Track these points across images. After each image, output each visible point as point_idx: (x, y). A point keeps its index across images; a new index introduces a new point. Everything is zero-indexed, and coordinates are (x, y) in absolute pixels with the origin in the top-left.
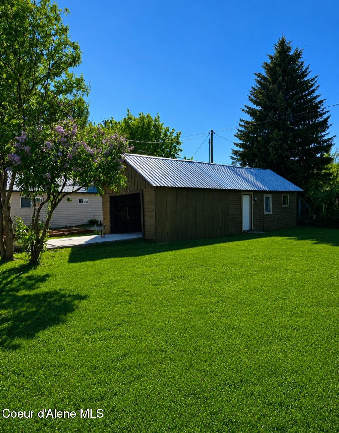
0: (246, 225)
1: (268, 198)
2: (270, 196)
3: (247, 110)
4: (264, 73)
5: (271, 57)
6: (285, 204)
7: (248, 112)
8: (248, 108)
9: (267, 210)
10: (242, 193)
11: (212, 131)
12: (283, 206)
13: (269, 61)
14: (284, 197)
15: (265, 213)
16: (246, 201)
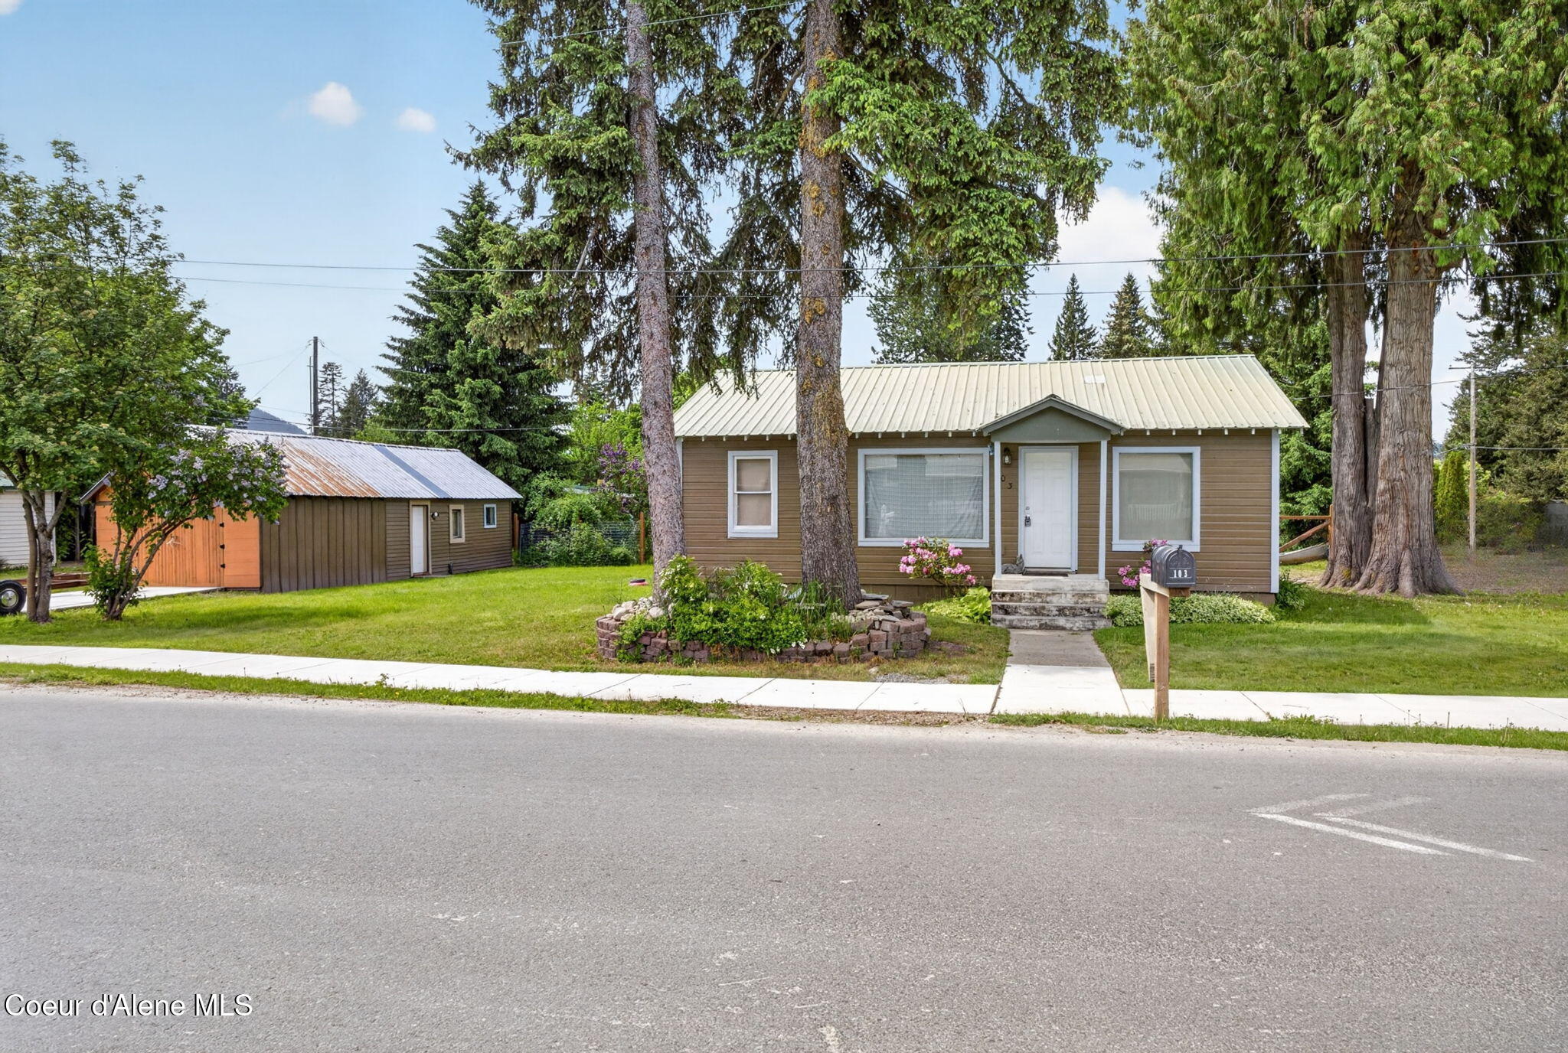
0: (418, 565)
1: (457, 512)
2: (461, 507)
3: (406, 316)
4: (441, 246)
5: (454, 215)
6: (488, 522)
7: (409, 322)
8: (407, 311)
9: (456, 534)
10: (411, 503)
11: (316, 340)
12: (486, 526)
13: (450, 224)
14: (488, 509)
15: (453, 540)
16: (417, 518)
